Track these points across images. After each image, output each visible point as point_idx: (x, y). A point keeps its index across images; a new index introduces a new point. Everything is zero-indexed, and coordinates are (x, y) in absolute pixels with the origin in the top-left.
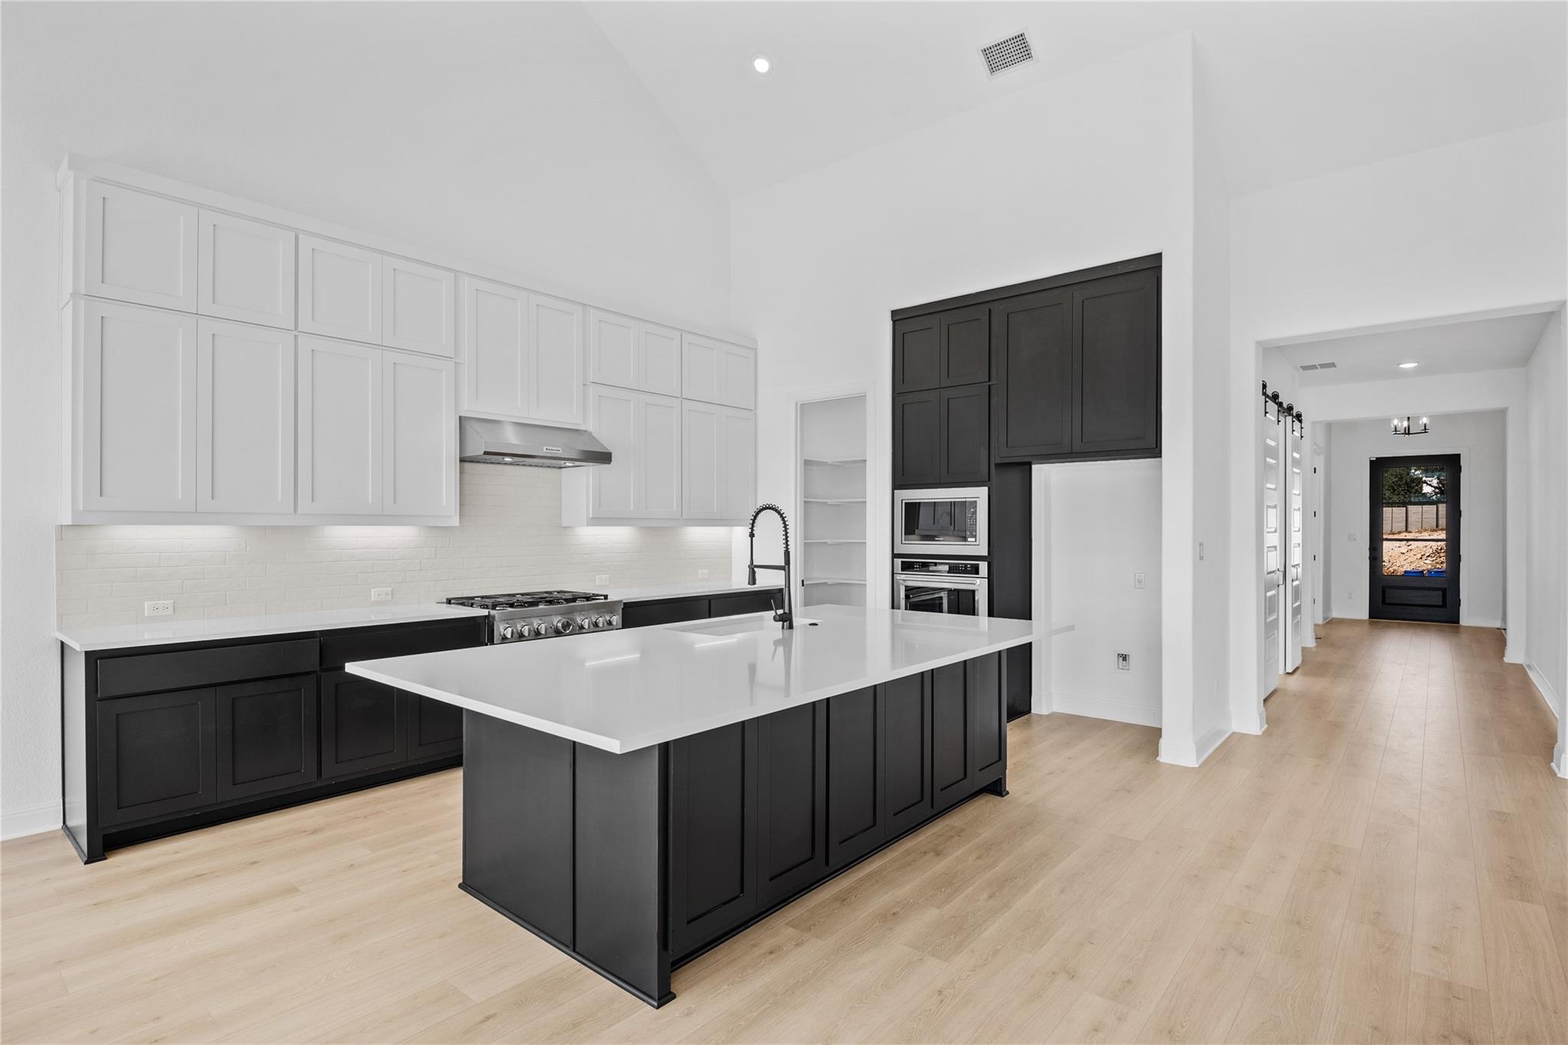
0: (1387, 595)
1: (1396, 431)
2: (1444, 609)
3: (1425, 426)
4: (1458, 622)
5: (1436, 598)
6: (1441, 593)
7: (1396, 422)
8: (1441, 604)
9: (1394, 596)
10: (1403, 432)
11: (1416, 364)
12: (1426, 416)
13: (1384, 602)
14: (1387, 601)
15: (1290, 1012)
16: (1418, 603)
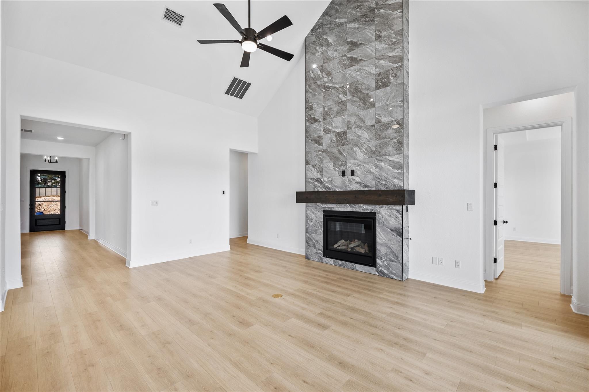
0: (37, 222)
1: (45, 160)
2: (60, 225)
3: (57, 161)
4: (65, 229)
5: (57, 222)
6: (58, 219)
7: (45, 157)
8: (58, 223)
9: (40, 222)
10: (48, 161)
11: (63, 139)
12: (57, 157)
13: (36, 225)
14: (37, 225)
15: (125, 371)
16: (50, 224)
